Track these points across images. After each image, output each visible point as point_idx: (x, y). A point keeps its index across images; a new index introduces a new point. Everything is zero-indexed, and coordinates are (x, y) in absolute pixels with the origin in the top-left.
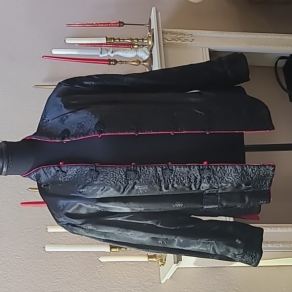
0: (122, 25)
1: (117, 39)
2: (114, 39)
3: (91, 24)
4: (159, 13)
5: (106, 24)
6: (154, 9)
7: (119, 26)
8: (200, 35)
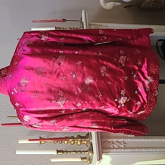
0: (65, 21)
1: (62, 28)
2: (60, 28)
3: (46, 21)
4: (87, 13)
5: (56, 20)
6: (83, 11)
7: (63, 22)
8: (111, 26)
